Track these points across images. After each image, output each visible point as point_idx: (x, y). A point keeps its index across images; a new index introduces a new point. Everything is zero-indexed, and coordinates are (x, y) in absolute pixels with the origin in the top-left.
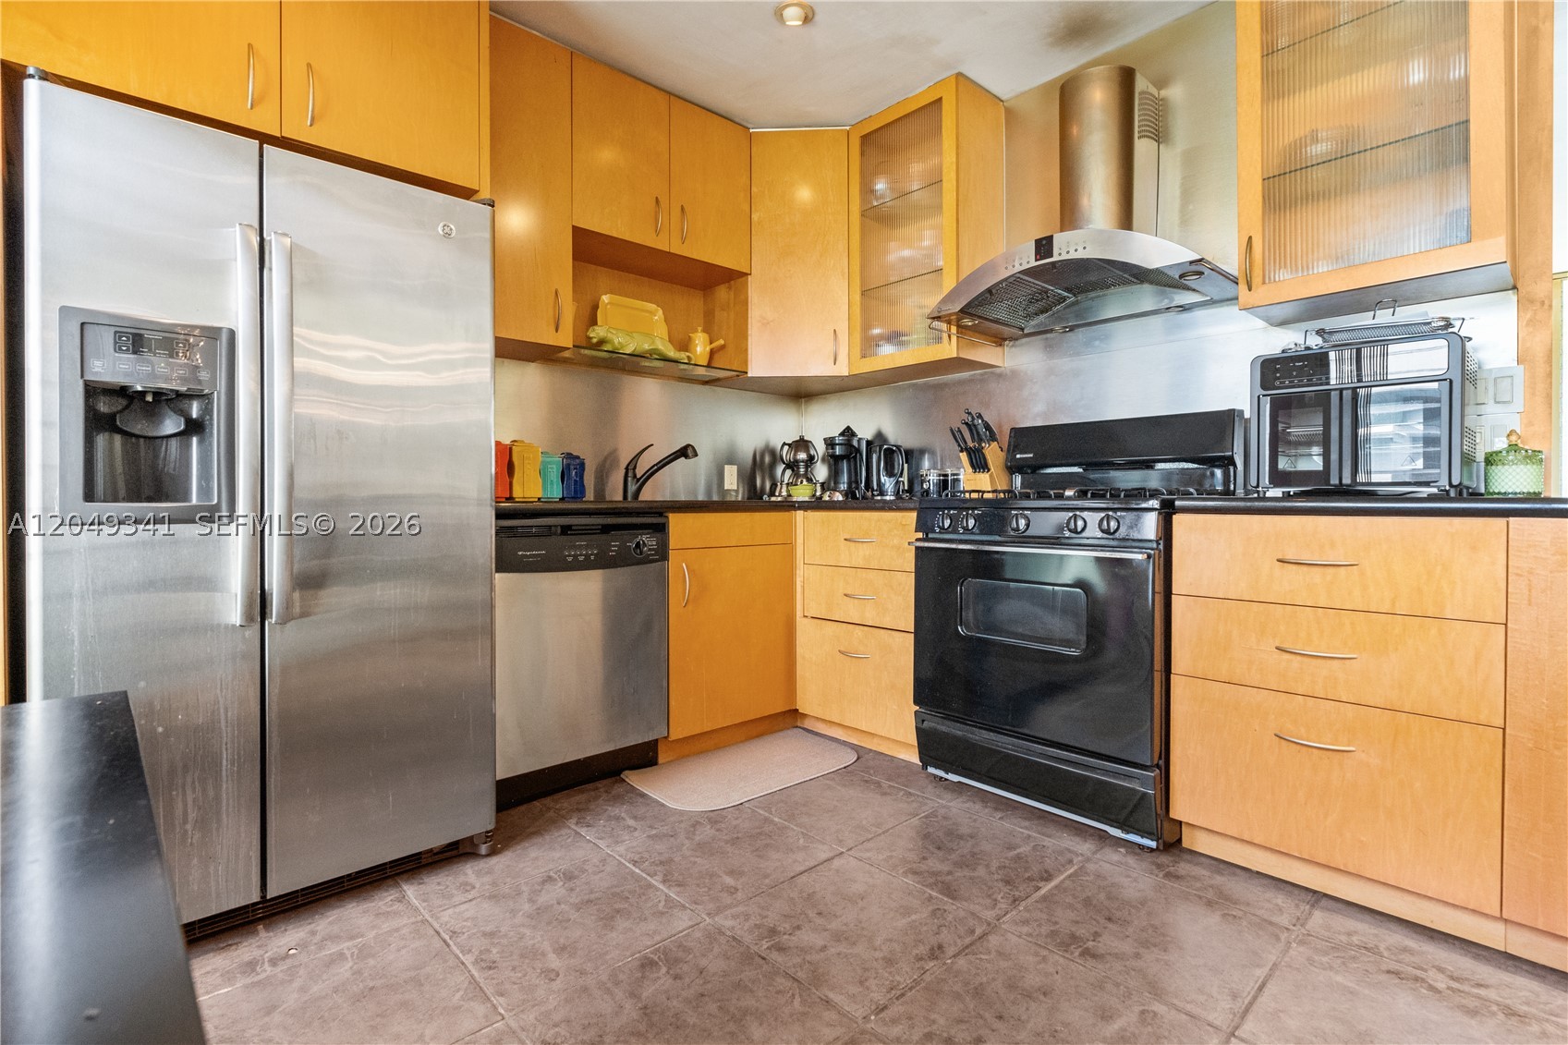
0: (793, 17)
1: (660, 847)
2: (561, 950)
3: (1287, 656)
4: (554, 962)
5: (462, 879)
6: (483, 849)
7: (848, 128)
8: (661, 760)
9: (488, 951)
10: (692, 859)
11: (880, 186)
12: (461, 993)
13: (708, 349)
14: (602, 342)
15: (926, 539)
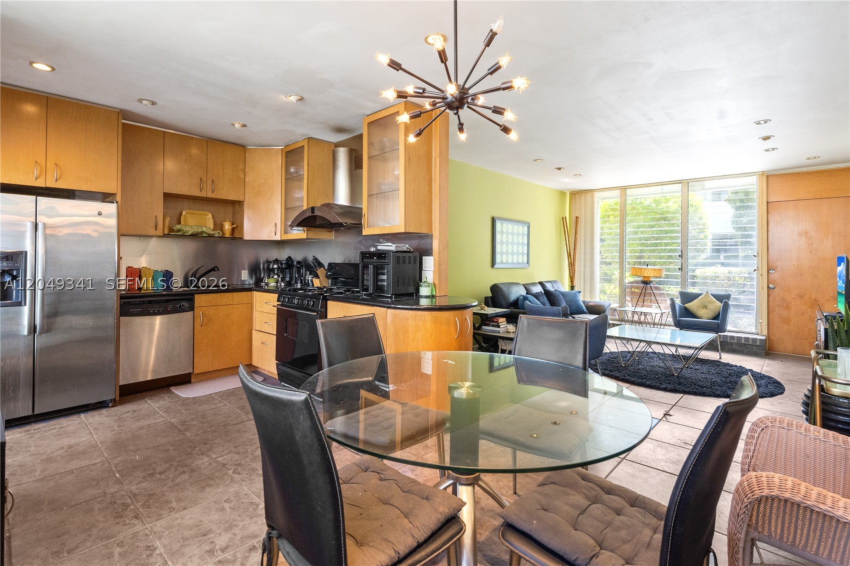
1: (170, 404)
2: (120, 426)
4: (116, 428)
5: (101, 412)
6: (110, 405)
7: (282, 147)
8: (193, 381)
9: (98, 426)
10: (177, 407)
11: (292, 170)
13: (230, 228)
14: (179, 231)
15: (282, 305)
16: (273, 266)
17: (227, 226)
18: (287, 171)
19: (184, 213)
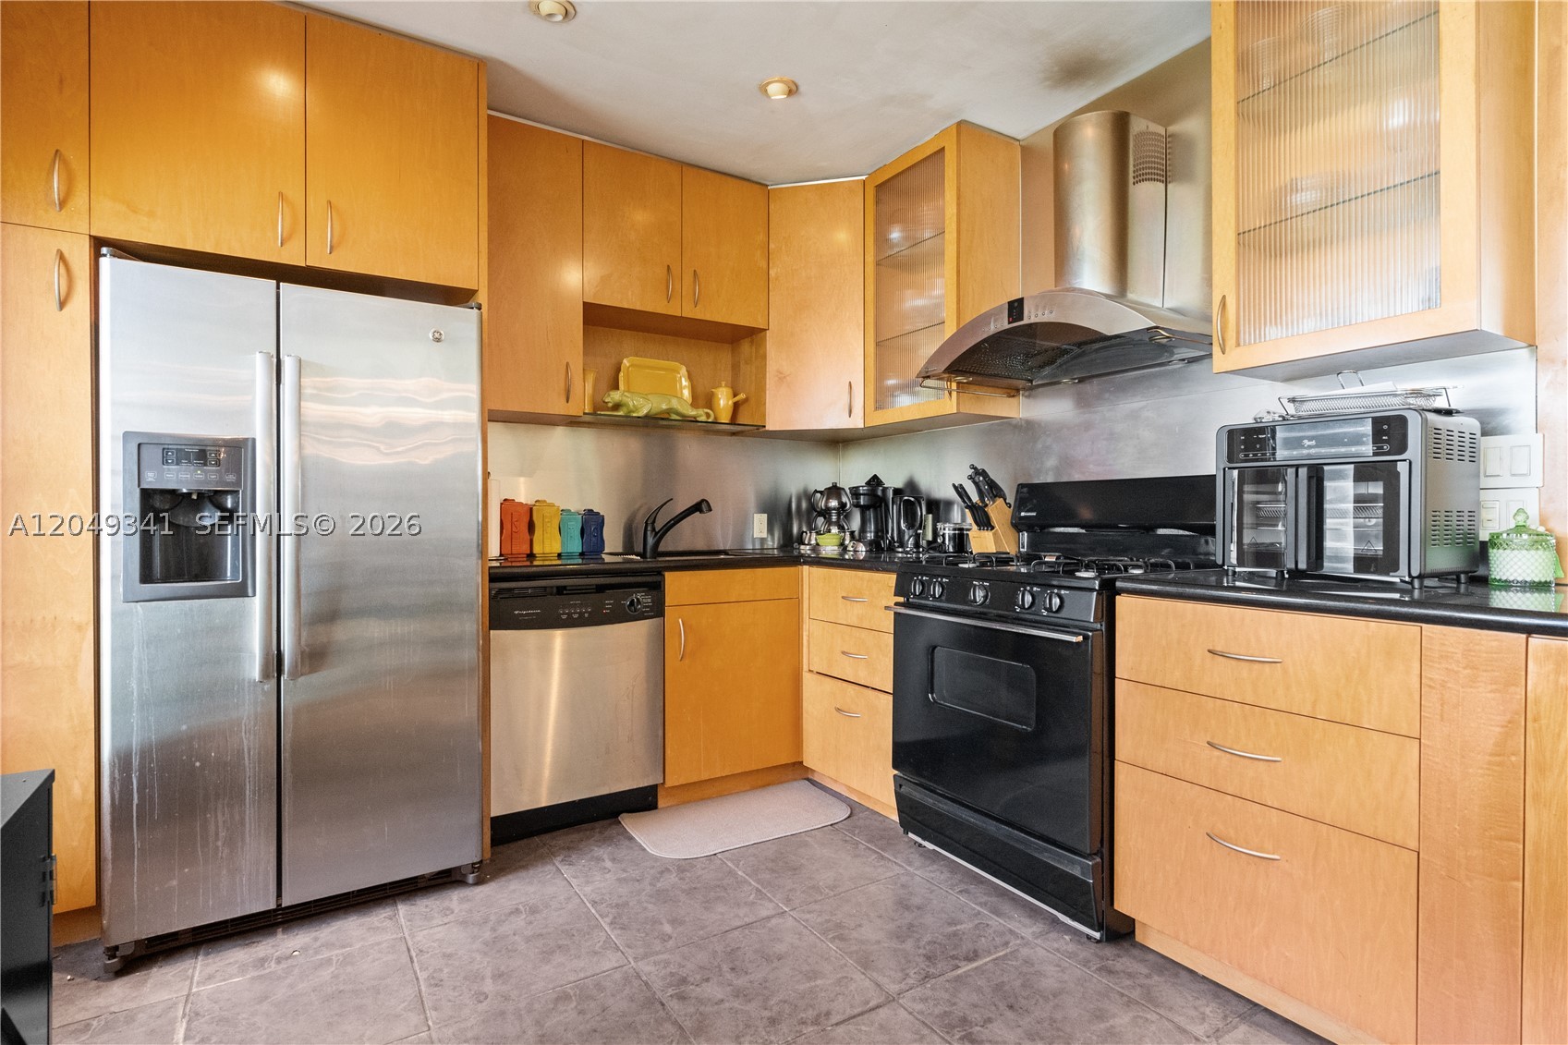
0: (776, 91)
1: (624, 890)
2: (499, 976)
3: (1217, 753)
4: (489, 986)
5: (447, 903)
6: (471, 878)
7: (864, 178)
8: (661, 803)
9: (441, 970)
10: (645, 905)
11: (895, 235)
12: (406, 1003)
13: (731, 403)
14: (617, 406)
15: (907, 605)
16: (827, 502)
17: (724, 400)
18: (881, 239)
19: (626, 362)
